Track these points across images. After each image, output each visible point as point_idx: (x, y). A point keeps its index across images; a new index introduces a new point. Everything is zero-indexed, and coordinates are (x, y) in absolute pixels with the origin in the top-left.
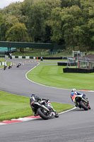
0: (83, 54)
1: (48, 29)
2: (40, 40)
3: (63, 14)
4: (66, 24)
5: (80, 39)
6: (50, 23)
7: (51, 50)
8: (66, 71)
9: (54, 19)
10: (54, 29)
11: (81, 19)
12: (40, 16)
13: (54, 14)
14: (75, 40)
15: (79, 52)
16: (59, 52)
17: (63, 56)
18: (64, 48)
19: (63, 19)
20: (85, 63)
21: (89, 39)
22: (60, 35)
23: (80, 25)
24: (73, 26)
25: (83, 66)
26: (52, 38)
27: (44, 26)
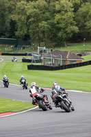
0: (49, 51)
1: (13, 23)
2: (4, 35)
3: (29, 9)
4: (32, 19)
5: (46, 35)
6: (15, 17)
7: (16, 46)
8: (30, 68)
9: (19, 14)
10: (19, 24)
11: (48, 14)
12: (4, 10)
13: (19, 8)
14: (41, 35)
15: (45, 48)
16: (24, 48)
17: (28, 53)
18: (29, 44)
19: (28, 14)
20: (50, 60)
21: (55, 35)
22: (25, 30)
23: (46, 20)
24: (39, 21)
25: (49, 63)
26: (17, 33)
27: (9, 20)
